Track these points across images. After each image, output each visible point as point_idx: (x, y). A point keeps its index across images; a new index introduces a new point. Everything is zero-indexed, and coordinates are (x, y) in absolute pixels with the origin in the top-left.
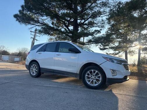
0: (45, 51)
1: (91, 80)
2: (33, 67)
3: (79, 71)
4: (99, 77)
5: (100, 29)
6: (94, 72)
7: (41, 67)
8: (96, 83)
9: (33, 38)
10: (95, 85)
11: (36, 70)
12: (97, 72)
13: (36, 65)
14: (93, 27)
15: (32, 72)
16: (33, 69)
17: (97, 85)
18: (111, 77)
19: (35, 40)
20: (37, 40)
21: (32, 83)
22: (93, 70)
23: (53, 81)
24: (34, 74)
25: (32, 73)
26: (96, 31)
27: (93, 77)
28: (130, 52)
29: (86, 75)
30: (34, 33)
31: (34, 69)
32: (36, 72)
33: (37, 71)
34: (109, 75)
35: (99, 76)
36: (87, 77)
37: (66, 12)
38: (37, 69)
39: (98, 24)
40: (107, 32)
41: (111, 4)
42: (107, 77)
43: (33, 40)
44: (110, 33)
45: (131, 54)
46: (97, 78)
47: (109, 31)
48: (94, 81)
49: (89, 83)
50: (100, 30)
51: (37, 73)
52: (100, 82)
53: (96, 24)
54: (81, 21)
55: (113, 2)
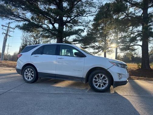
0: (42, 53)
1: (99, 84)
2: (28, 71)
3: (85, 75)
4: (106, 81)
5: (84, 28)
6: (101, 76)
7: (38, 71)
8: (103, 86)
9: (5, 34)
10: (102, 89)
11: (31, 75)
12: (103, 76)
13: (32, 69)
14: (78, 26)
15: (27, 77)
16: (27, 74)
17: (104, 88)
18: (118, 80)
19: (8, 36)
20: (10, 36)
21: (35, 91)
22: (100, 74)
23: (53, 86)
24: (30, 80)
25: (26, 79)
26: (79, 30)
27: (100, 81)
28: (109, 51)
29: (94, 80)
30: (7, 28)
31: (29, 74)
32: (32, 77)
33: (33, 75)
34: (116, 79)
35: (106, 79)
36: (95, 81)
37: (48, 7)
38: (33, 74)
39: (83, 24)
40: (88, 31)
41: (97, 4)
42: (114, 80)
43: (6, 36)
44: (90, 32)
45: (109, 53)
46: (104, 82)
47: (90, 30)
48: (101, 84)
49: (96, 87)
50: (84, 30)
51: (33, 79)
52: (107, 85)
53: (81, 23)
54: (67, 19)
55: (98, 2)
